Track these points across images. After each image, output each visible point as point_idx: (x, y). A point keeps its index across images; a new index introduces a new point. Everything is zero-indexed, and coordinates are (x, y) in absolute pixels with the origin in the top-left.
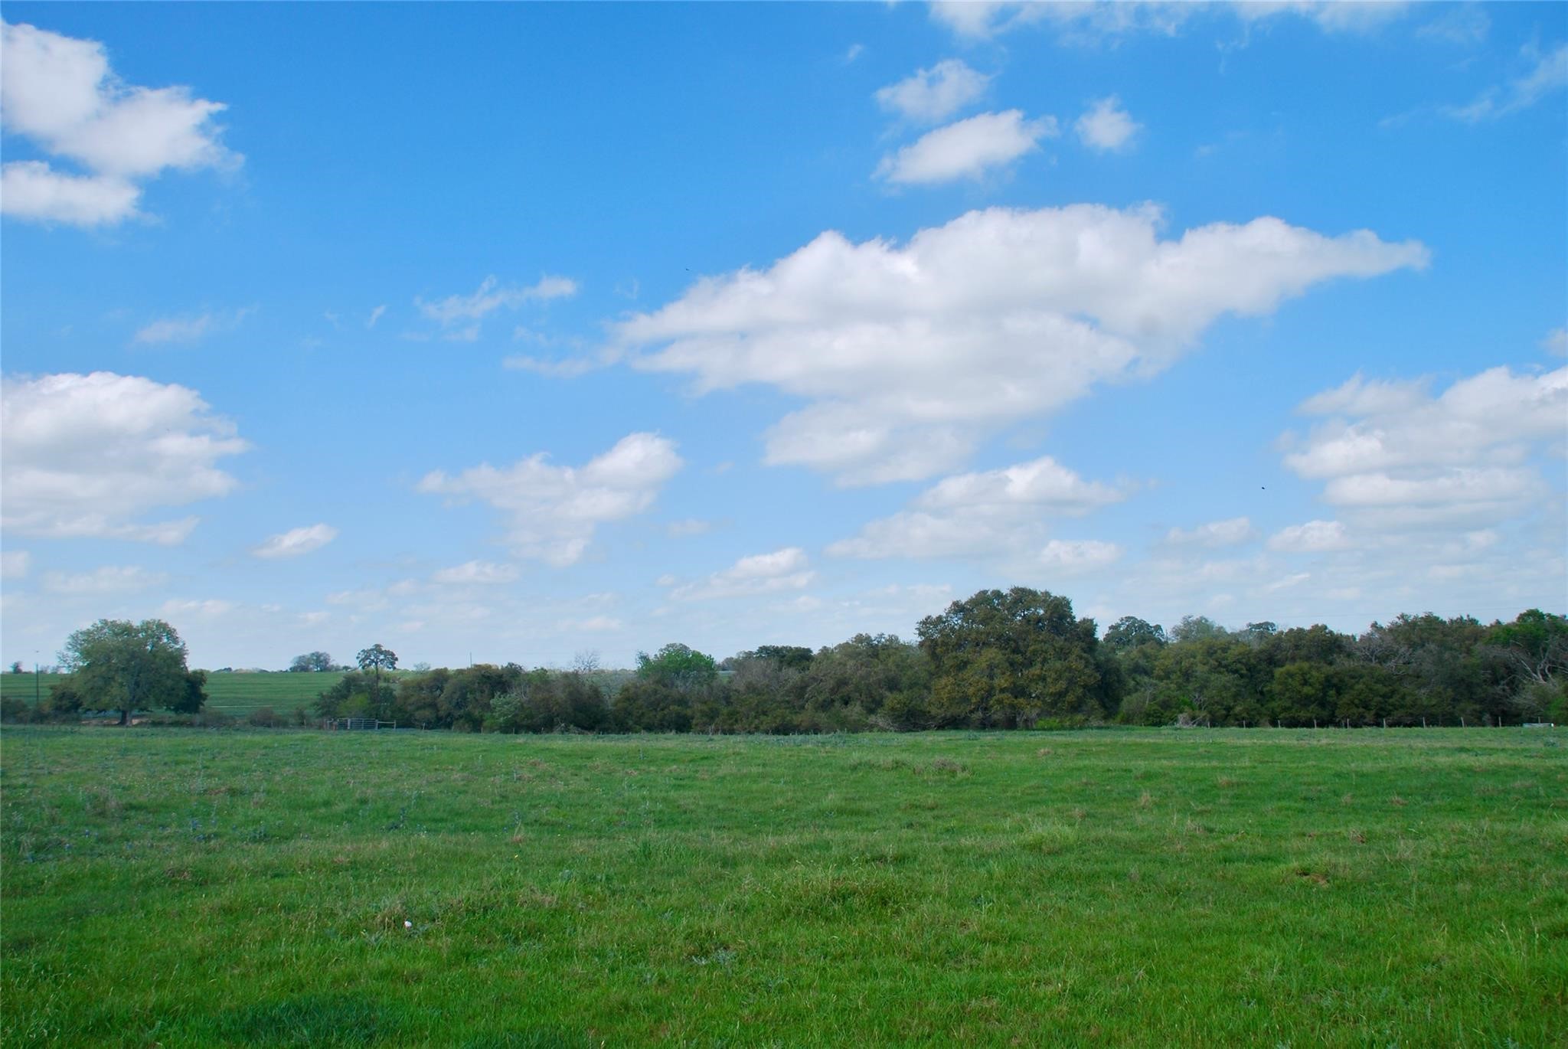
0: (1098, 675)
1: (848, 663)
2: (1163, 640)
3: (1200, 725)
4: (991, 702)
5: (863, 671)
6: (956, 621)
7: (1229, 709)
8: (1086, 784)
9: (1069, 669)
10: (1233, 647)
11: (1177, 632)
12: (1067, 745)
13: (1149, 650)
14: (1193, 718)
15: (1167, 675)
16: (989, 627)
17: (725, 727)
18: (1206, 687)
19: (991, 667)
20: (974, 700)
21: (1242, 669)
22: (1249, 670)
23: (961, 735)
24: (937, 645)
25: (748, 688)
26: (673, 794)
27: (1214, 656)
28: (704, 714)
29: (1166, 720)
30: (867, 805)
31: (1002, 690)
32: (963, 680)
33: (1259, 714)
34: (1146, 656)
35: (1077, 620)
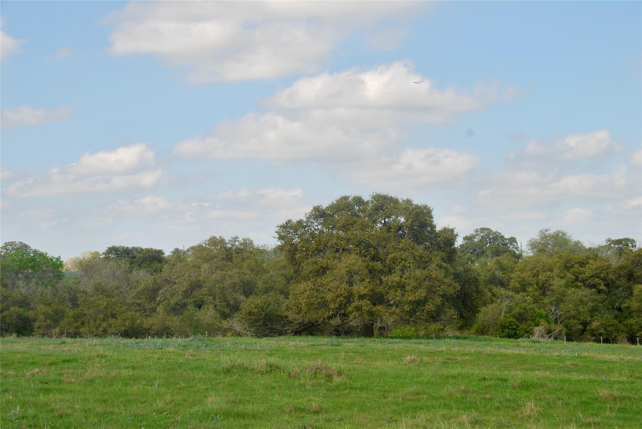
0: (457, 285)
1: (202, 267)
2: (517, 253)
3: (556, 338)
4: (350, 309)
5: (217, 275)
6: (317, 226)
7: (585, 324)
8: (465, 392)
9: (429, 278)
10: (591, 261)
11: (533, 245)
12: (431, 354)
13: (505, 262)
14: (549, 332)
15: (523, 288)
16: (350, 233)
17: (70, 330)
18: (562, 301)
19: (351, 274)
20: (332, 306)
21: (600, 284)
22: (607, 285)
23: (323, 341)
24: (297, 250)
25: (97, 289)
26: (42, 398)
27: (572, 270)
28: (47, 316)
29: (522, 333)
30: (250, 408)
31: (361, 297)
32: (322, 285)
33: (618, 330)
34: (502, 268)
35: (438, 229)
